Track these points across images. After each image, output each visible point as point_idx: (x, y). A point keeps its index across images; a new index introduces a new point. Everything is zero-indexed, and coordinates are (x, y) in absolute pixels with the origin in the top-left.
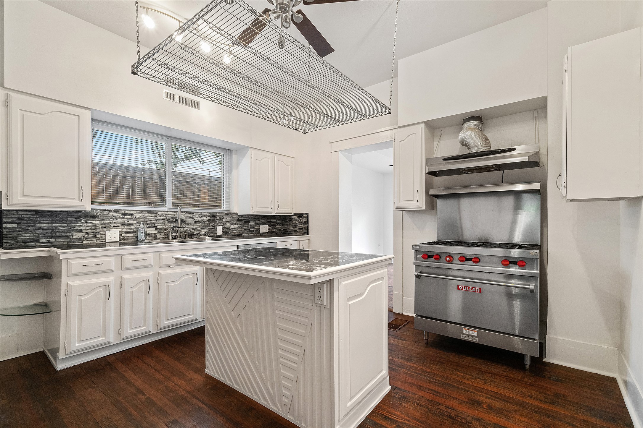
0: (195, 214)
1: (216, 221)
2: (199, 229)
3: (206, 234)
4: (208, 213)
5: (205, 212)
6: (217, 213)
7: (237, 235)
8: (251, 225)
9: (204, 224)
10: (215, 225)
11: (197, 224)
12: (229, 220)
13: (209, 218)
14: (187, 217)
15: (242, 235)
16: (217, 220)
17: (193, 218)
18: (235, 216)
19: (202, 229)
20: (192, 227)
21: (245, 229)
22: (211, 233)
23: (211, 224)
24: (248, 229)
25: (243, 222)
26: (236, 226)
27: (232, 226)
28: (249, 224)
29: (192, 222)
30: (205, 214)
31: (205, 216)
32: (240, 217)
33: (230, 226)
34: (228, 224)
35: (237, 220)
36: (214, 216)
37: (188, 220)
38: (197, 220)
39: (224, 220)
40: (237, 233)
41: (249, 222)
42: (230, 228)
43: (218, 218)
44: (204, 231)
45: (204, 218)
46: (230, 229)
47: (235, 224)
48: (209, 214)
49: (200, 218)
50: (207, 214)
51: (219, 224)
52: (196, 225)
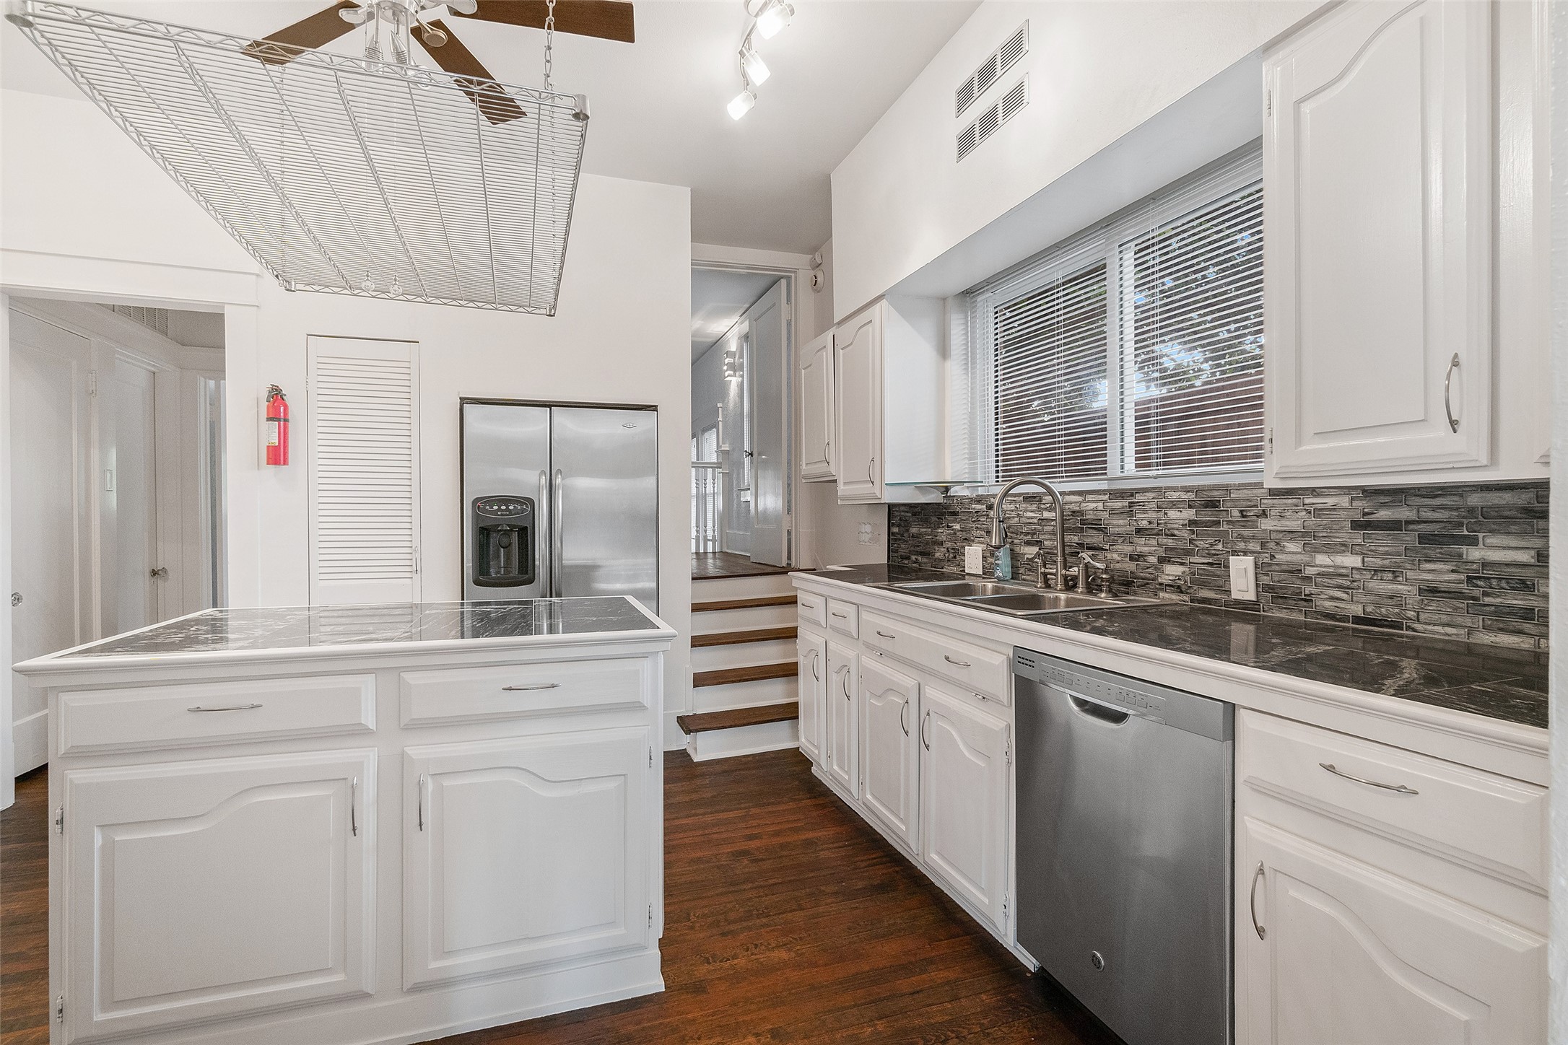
0: (1139, 497)
1: (1224, 527)
2: (1153, 560)
3: (1179, 587)
4: (1186, 489)
5: (1174, 489)
6: (1227, 489)
7: (1357, 620)
8: (1485, 564)
9: (1170, 542)
10: (1220, 547)
11: (1142, 541)
12: (1294, 524)
13: (1190, 514)
14: (1112, 513)
15: (1397, 625)
16: (1229, 522)
17: (1130, 513)
18: (1344, 501)
19: (1162, 560)
20: (1128, 549)
21: (1433, 591)
22: (1203, 584)
23: (1201, 544)
24: (1459, 595)
25: (1410, 538)
26: (1353, 561)
27: (1322, 559)
28: (1475, 554)
29: (1128, 529)
30: (1175, 495)
31: (1174, 505)
32: (1384, 505)
33: (1305, 558)
34: (1291, 547)
35: (1356, 525)
36: (1213, 504)
37: (1115, 522)
38: (1144, 524)
39: (1266, 525)
40: (1357, 610)
41: (1473, 542)
42: (1310, 571)
43: (1236, 514)
44: (1172, 571)
45: (1173, 514)
46: (1308, 578)
47: (1345, 548)
48: (1192, 496)
49: (1154, 515)
50: (1185, 496)
51: (1241, 545)
52: (1144, 545)
